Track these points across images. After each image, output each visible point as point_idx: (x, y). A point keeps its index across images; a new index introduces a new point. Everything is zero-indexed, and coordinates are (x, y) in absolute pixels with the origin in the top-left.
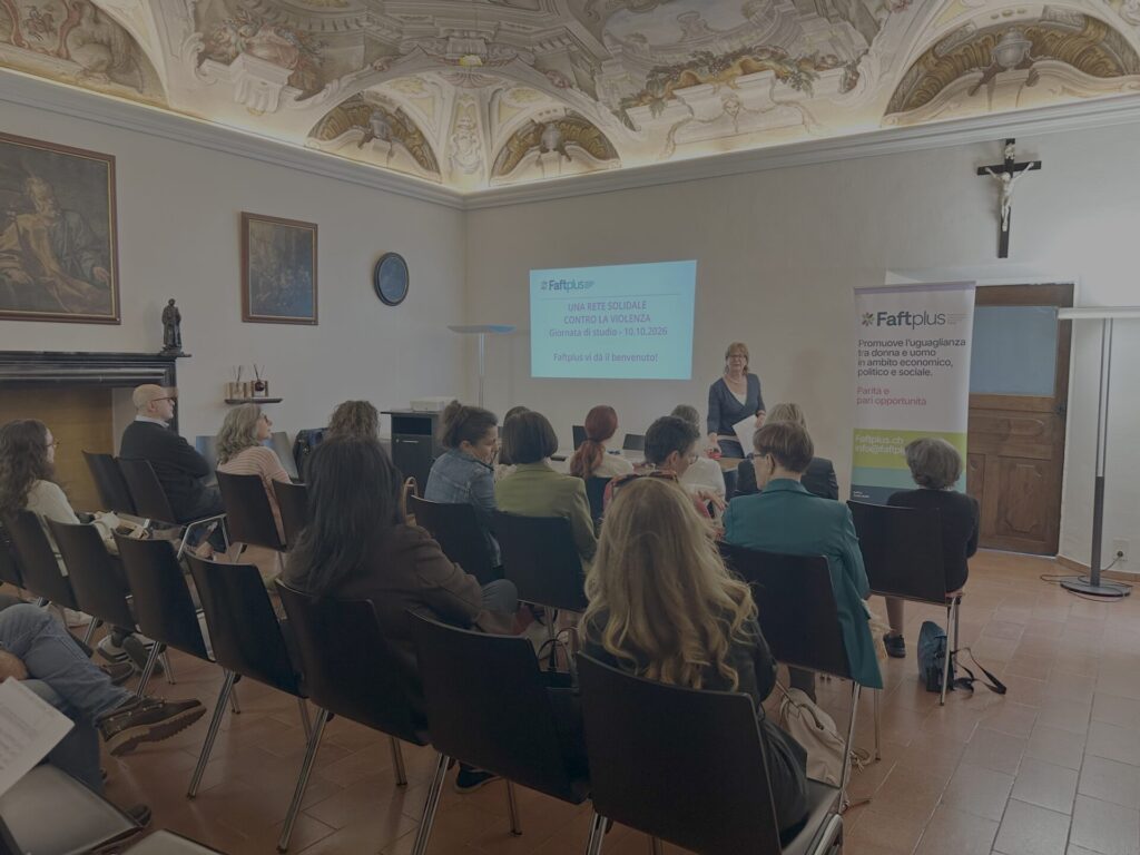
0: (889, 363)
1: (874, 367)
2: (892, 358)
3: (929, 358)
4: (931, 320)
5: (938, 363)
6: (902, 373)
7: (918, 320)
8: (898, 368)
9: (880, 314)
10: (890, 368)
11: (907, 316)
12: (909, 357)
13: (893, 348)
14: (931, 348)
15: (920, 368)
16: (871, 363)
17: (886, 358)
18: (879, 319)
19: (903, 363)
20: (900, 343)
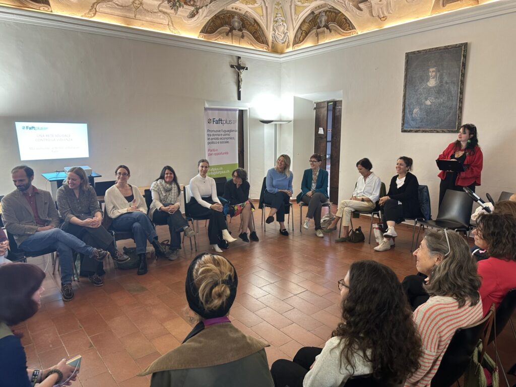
0: (217, 139)
1: (213, 141)
2: (218, 137)
3: (228, 137)
4: (228, 122)
5: (231, 138)
6: (221, 143)
7: (224, 122)
8: (220, 141)
9: (213, 119)
10: (217, 141)
11: (221, 120)
12: (223, 137)
13: (218, 133)
14: (228, 133)
15: (226, 140)
16: (212, 139)
17: (216, 137)
18: (213, 121)
19: (221, 139)
20: (219, 131)
